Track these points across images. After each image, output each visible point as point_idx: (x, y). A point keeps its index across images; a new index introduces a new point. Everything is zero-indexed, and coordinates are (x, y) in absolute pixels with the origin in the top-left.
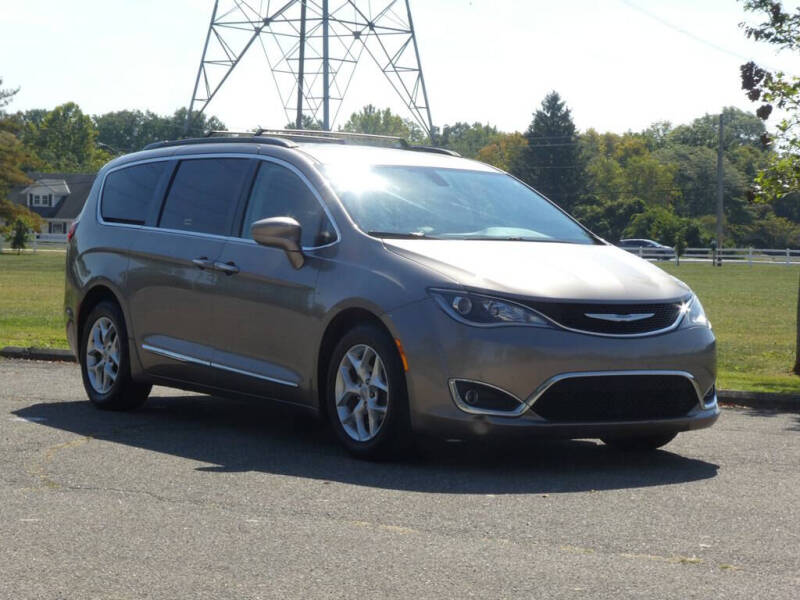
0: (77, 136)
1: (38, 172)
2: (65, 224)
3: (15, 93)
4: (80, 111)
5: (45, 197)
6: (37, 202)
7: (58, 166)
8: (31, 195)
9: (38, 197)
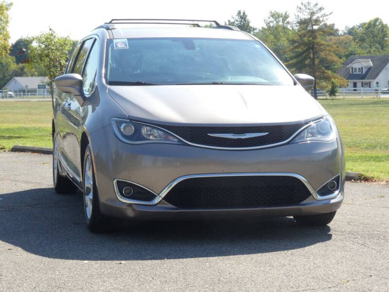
0: (381, 35)
1: (358, 55)
2: (370, 83)
3: (331, 14)
4: (382, 22)
5: (359, 69)
6: (356, 71)
7: (370, 52)
8: (352, 68)
9: (355, 69)
